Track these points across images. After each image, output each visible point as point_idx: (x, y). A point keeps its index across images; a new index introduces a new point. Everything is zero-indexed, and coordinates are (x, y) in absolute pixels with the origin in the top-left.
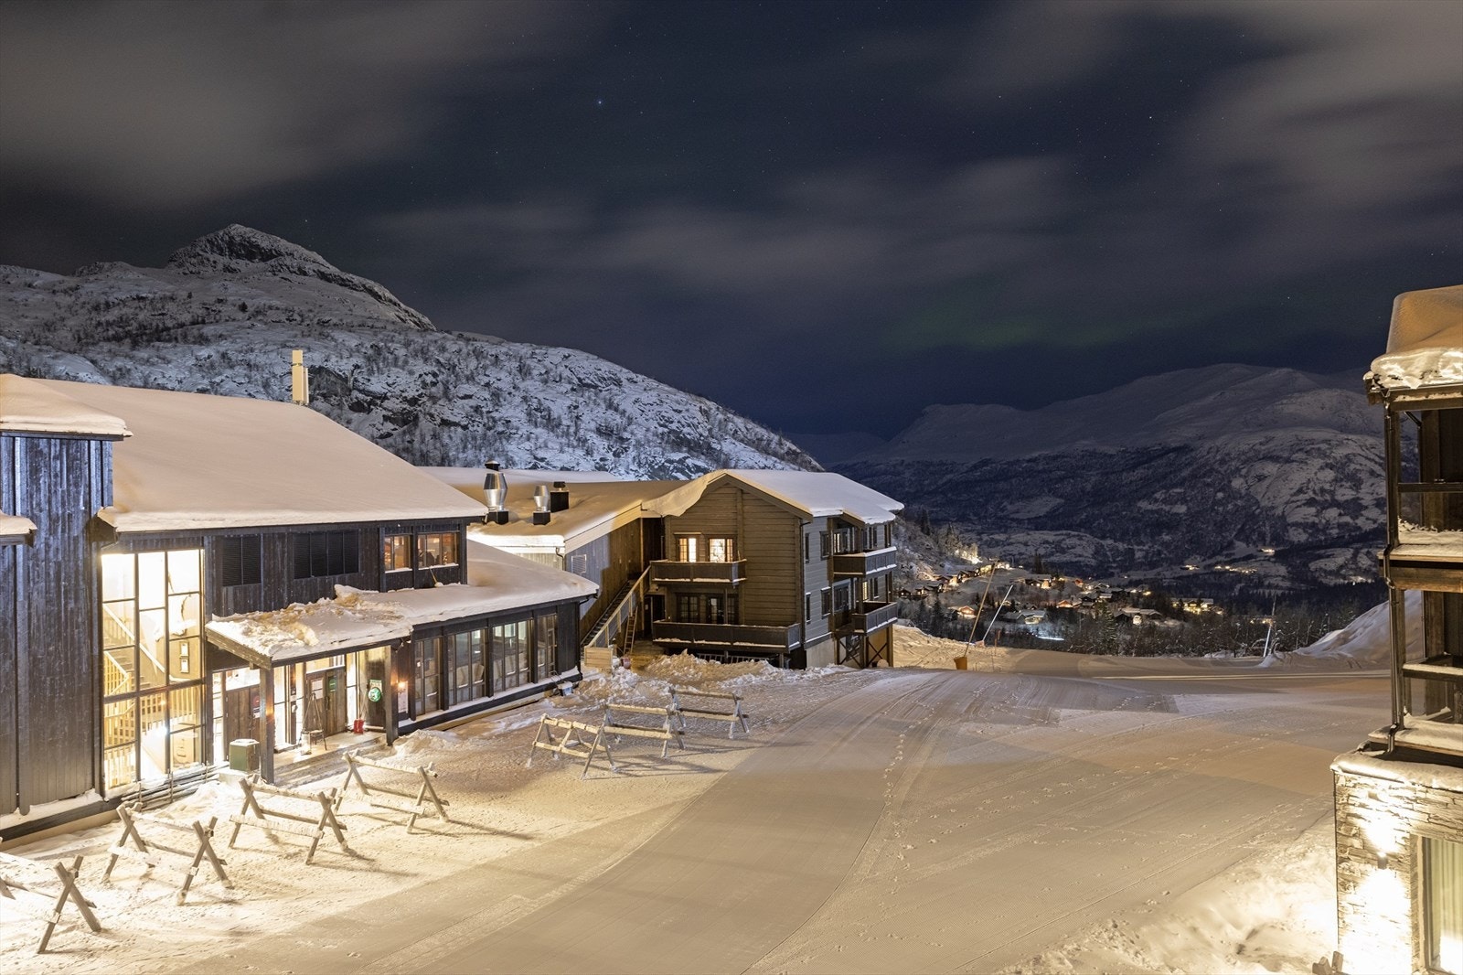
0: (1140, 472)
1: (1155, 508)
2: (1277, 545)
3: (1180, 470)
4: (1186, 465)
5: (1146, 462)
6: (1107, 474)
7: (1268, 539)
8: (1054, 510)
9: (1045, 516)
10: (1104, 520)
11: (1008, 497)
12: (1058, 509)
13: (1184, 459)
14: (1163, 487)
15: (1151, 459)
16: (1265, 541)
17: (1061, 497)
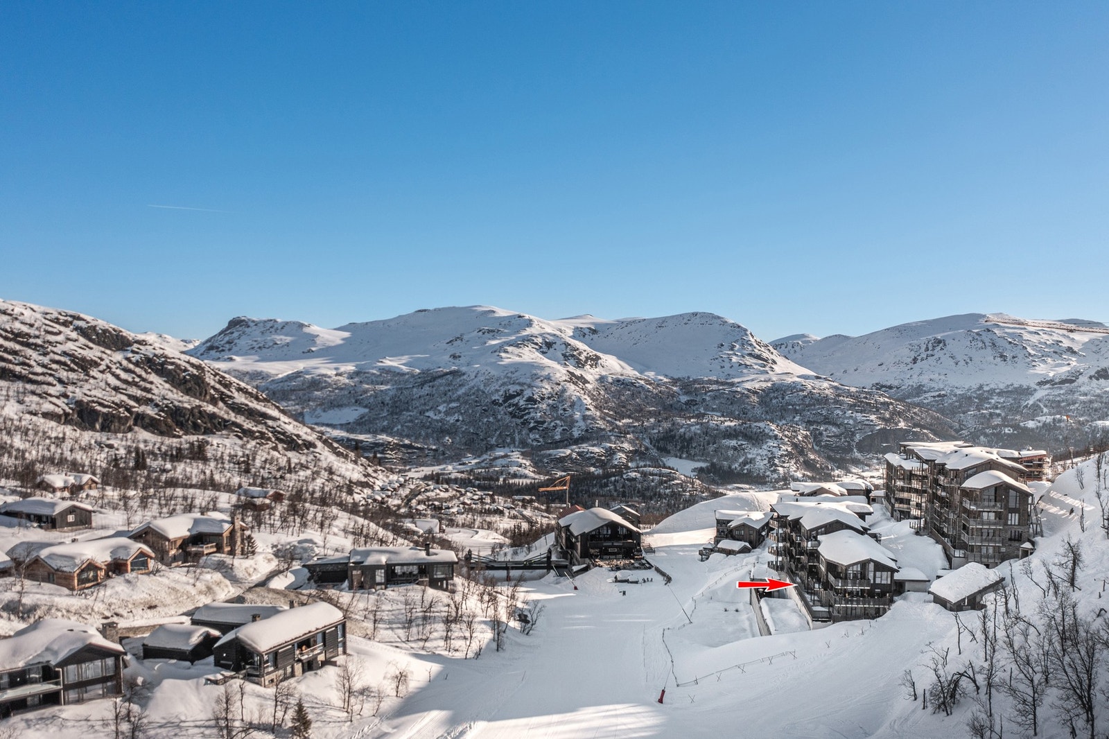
0: (427, 389)
1: (438, 418)
2: (523, 448)
3: (457, 390)
4: (460, 385)
5: (430, 382)
6: (401, 389)
7: (517, 443)
8: (362, 417)
9: (354, 423)
10: (402, 426)
11: (321, 405)
12: (364, 417)
13: (458, 380)
14: (444, 402)
15: (434, 379)
16: (515, 444)
17: (366, 407)
